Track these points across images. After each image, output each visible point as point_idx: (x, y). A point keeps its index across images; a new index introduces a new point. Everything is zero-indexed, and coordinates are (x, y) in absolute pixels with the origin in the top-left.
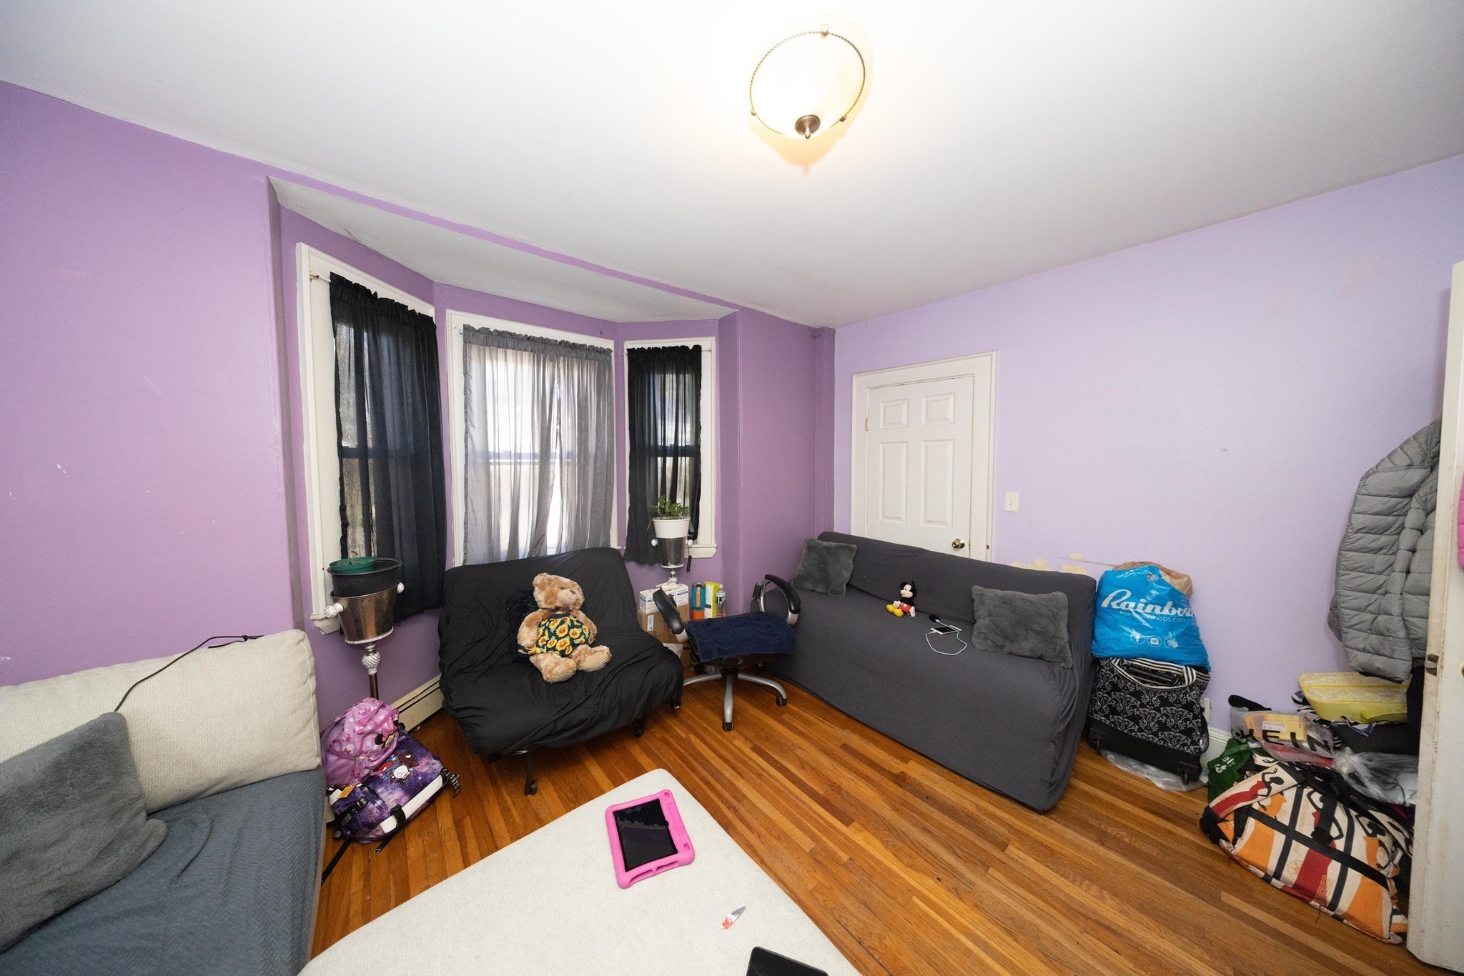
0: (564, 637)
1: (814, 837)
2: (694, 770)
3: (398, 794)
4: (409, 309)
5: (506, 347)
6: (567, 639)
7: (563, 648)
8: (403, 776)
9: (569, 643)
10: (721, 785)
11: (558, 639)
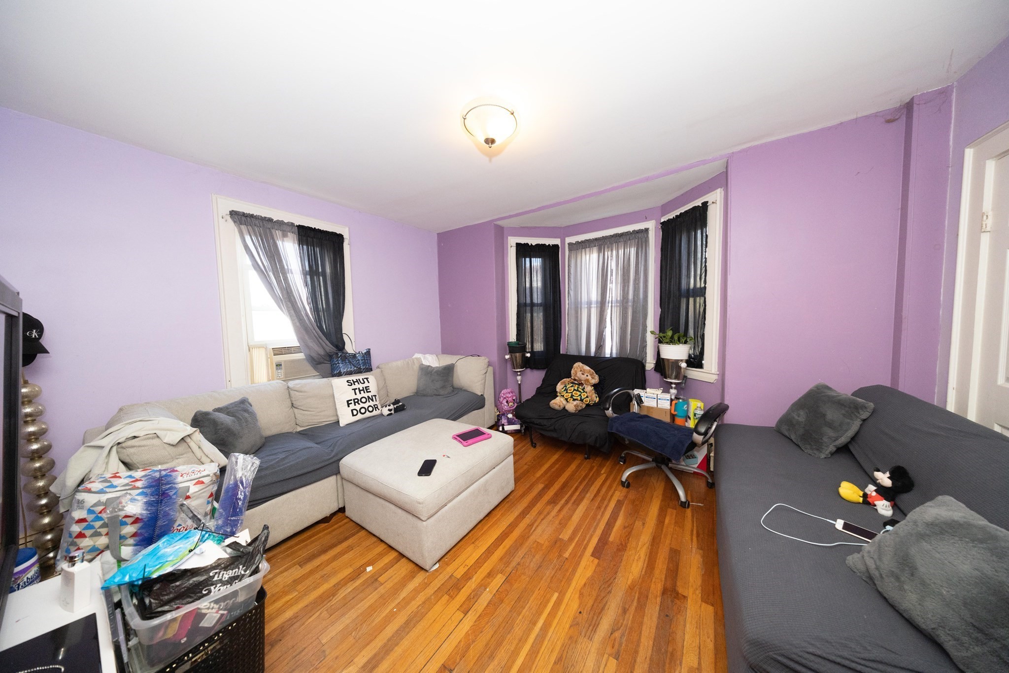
0: (570, 393)
1: (571, 539)
2: (581, 483)
3: (506, 421)
4: (547, 245)
5: (585, 248)
6: (570, 394)
7: (567, 398)
8: (510, 417)
9: (570, 396)
10: (579, 495)
11: (567, 392)
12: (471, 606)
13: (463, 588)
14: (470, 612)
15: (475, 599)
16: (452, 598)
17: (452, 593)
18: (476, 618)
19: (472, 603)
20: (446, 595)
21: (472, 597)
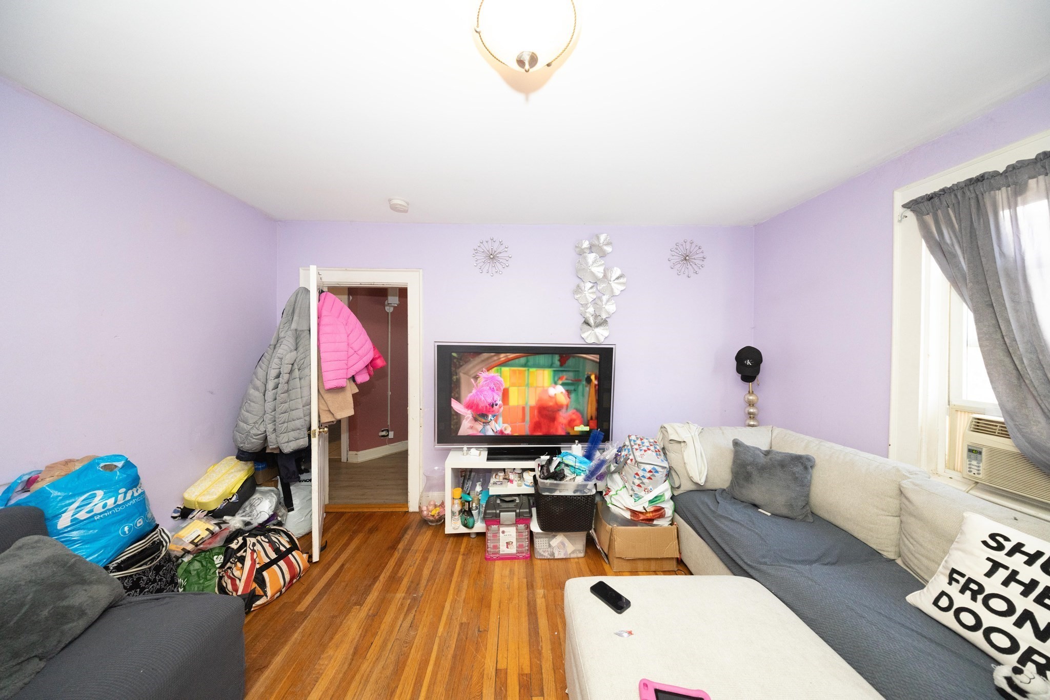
12: (497, 679)
13: (520, 691)
14: (494, 673)
15: (498, 689)
16: (521, 675)
17: (525, 678)
18: (485, 672)
19: (498, 683)
20: (529, 672)
21: (502, 688)
